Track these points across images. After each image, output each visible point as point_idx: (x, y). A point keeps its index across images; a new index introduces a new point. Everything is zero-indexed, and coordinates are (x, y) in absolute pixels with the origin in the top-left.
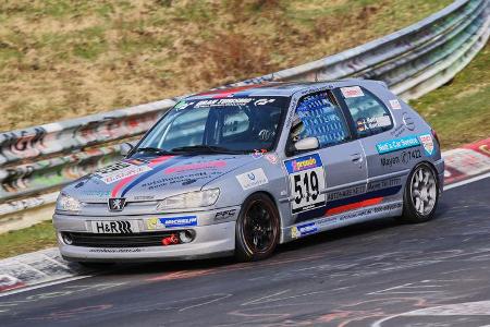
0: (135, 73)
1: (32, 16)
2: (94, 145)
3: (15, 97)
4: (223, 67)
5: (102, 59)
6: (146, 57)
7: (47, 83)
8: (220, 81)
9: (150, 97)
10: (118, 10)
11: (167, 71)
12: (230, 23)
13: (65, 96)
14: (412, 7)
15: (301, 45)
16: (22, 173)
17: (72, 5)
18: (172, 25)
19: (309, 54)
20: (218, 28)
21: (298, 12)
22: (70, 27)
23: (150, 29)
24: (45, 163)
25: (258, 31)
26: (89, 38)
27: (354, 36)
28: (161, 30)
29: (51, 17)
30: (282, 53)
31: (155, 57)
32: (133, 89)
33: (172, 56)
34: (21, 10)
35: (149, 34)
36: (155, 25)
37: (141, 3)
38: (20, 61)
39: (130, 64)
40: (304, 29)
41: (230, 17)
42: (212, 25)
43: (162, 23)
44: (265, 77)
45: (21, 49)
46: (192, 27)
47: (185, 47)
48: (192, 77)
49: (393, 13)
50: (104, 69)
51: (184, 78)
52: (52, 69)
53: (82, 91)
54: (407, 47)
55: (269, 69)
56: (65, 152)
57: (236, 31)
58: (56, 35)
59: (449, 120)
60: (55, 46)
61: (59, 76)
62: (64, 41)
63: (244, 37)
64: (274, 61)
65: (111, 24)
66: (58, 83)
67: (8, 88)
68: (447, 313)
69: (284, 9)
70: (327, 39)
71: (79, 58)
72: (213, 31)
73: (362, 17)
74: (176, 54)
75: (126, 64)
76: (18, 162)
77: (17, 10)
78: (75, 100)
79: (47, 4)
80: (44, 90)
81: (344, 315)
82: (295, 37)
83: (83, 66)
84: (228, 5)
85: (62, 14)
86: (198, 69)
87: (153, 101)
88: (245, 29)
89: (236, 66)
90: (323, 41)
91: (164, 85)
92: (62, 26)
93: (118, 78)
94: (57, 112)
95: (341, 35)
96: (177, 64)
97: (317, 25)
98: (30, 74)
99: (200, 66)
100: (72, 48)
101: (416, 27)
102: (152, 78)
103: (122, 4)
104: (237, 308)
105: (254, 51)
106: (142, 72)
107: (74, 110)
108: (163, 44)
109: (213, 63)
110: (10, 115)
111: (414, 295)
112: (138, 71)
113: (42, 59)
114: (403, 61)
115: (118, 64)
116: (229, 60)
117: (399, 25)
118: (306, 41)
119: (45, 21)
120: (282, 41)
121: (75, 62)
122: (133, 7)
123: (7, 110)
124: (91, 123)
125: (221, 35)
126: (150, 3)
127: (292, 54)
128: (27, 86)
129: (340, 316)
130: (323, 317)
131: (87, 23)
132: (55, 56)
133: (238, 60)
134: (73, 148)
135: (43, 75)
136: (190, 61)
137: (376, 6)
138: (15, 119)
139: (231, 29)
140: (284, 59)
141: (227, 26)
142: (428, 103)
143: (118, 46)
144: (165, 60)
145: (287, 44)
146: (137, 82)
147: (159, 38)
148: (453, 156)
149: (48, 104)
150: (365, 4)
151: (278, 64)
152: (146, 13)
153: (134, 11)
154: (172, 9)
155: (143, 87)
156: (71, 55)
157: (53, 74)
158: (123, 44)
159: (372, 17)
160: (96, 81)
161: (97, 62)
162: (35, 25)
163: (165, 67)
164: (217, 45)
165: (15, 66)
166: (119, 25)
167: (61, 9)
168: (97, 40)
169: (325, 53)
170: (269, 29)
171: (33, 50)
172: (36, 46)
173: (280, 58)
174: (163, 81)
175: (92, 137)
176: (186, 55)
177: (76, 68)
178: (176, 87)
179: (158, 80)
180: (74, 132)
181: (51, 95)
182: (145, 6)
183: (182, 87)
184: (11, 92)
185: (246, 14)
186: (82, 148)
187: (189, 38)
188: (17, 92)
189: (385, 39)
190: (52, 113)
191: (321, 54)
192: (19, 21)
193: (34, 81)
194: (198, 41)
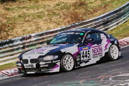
0: (51, 22)
1: (27, 9)
2: (43, 39)
3: (24, 28)
4: (72, 20)
5: (44, 18)
6: (54, 18)
7: (31, 25)
8: (72, 23)
9: (55, 27)
10: (47, 7)
11: (59, 21)
12: (74, 9)
13: (35, 28)
14: (116, 4)
15: (91, 14)
16: (26, 46)
17: (37, 6)
18: (60, 10)
19: (93, 16)
20: (71, 10)
21: (90, 6)
22: (36, 11)
23: (55, 11)
24: (32, 43)
25: (80, 11)
26: (41, 14)
27: (103, 11)
28: (57, 11)
29: (32, 9)
30: (86, 16)
31: (56, 18)
32: (51, 25)
33: (60, 17)
34: (25, 8)
35: (55, 12)
36: (56, 10)
37: (53, 5)
38: (25, 20)
39: (51, 20)
40: (91, 10)
41: (74, 8)
42: (70, 10)
43: (58, 10)
44: (83, 22)
45: (25, 17)
46: (65, 10)
47: (63, 15)
48: (65, 22)
49: (112, 6)
50: (44, 21)
51: (63, 22)
52: (32, 21)
53: (39, 26)
54: (116, 14)
55: (83, 20)
56: (36, 40)
57: (75, 11)
58: (33, 13)
59: (126, 30)
60: (33, 16)
61: (34, 23)
62: (35, 15)
63: (77, 12)
64: (84, 18)
65: (46, 10)
66: (34, 24)
67: (22, 26)
68: (127, 75)
69: (86, 6)
70: (97, 12)
71: (38, 18)
72: (70, 11)
73: (105, 7)
74: (61, 17)
75: (50, 20)
76: (25, 43)
77: (24, 8)
78: (38, 28)
79: (31, 6)
80: (30, 26)
81: (103, 76)
82: (89, 12)
83: (39, 20)
84: (73, 5)
85: (34, 8)
86: (66, 20)
87: (56, 28)
88: (77, 11)
89: (75, 19)
90: (96, 13)
91: (59, 24)
92: (34, 11)
93: (48, 23)
94: (34, 31)
95: (100, 11)
96: (62, 19)
97: (94, 9)
98: (27, 23)
99: (67, 19)
100: (37, 16)
101: (118, 9)
102: (56, 23)
103: (48, 5)
104: (78, 76)
105: (80, 16)
106: (53, 21)
107: (38, 31)
108: (58, 15)
109: (70, 19)
110: (23, 32)
111: (119, 71)
112: (52, 21)
113: (30, 19)
114: (115, 17)
115: (48, 20)
116: (74, 18)
117: (113, 9)
118: (92, 13)
119: (30, 10)
120: (86, 13)
121: (38, 20)
122: (51, 6)
123: (22, 31)
124: (42, 34)
125: (72, 12)
126: (55, 5)
127: (88, 16)
128: (27, 25)
129: (102, 77)
130: (98, 77)
131: (40, 10)
132: (33, 18)
133: (76, 18)
134: (38, 39)
135: (30, 23)
136: (64, 19)
137: (108, 4)
138: (24, 33)
139: (74, 11)
140: (87, 17)
141: (73, 10)
142: (121, 27)
143: (48, 15)
144: (59, 18)
145: (87, 14)
146: (52, 24)
147: (57, 13)
148: (127, 39)
149: (32, 29)
150: (105, 4)
151: (85, 19)
152: (54, 7)
153: (51, 7)
154: (60, 6)
155: (54, 25)
156: (36, 18)
157: (32, 22)
158: (49, 15)
159: (107, 7)
160: (42, 24)
161: (43, 19)
162: (28, 11)
163: (59, 20)
164: (71, 14)
165: (23, 21)
166: (48, 11)
167: (34, 7)
168: (42, 14)
169: (96, 16)
170: (83, 10)
171: (28, 17)
172: (28, 16)
173: (86, 17)
174: (58, 23)
175: (42, 37)
176: (64, 17)
177: (38, 21)
178: (61, 25)
179: (57, 23)
180: (38, 36)
181: (32, 27)
182: (54, 6)
183: (63, 25)
184: (23, 27)
185: (77, 7)
186: (40, 40)
187: (64, 13)
188: (24, 27)
189: (110, 12)
190: (33, 32)
191: (95, 16)
192: (24, 10)
193: (28, 24)
194: (66, 14)
